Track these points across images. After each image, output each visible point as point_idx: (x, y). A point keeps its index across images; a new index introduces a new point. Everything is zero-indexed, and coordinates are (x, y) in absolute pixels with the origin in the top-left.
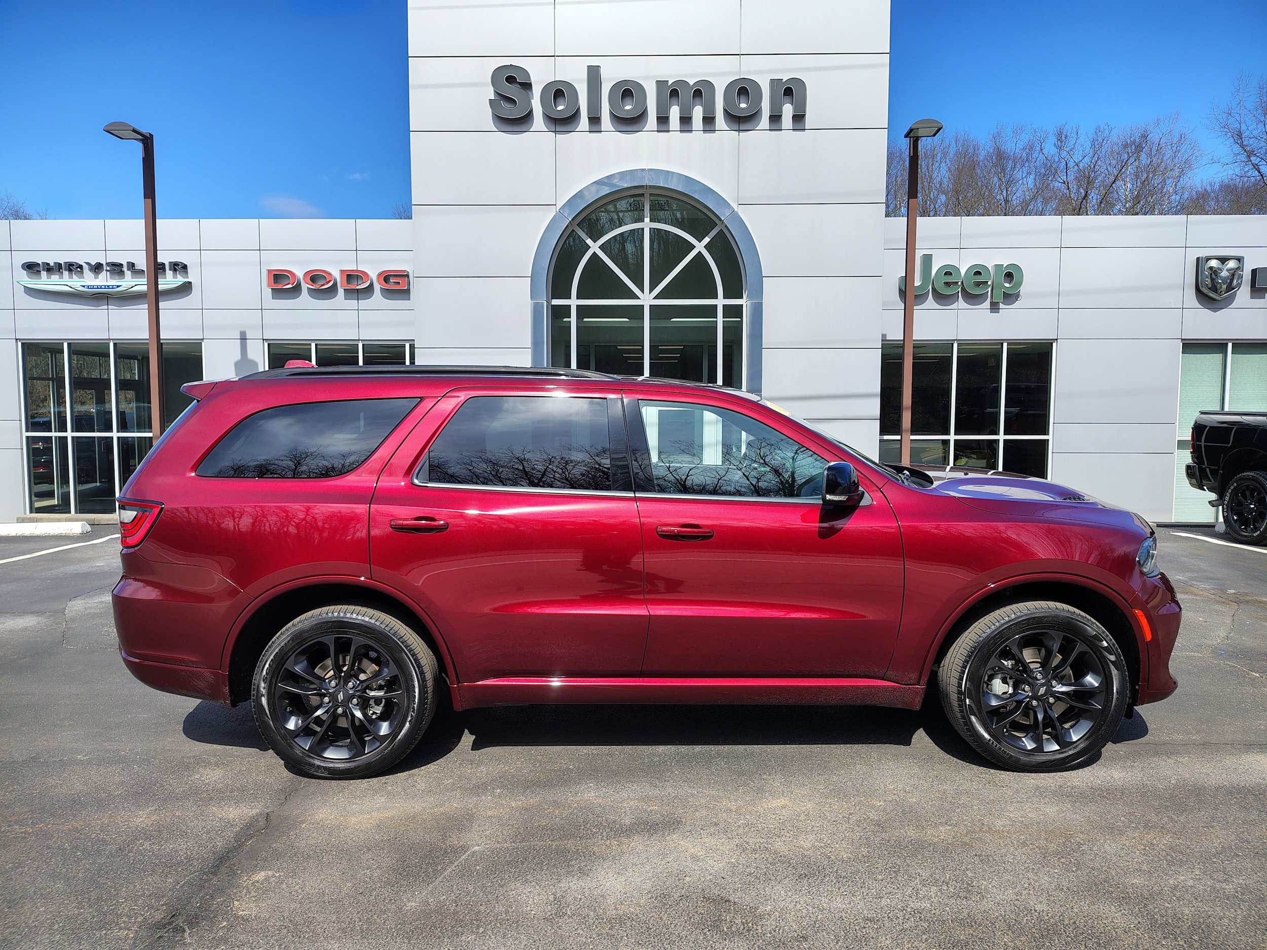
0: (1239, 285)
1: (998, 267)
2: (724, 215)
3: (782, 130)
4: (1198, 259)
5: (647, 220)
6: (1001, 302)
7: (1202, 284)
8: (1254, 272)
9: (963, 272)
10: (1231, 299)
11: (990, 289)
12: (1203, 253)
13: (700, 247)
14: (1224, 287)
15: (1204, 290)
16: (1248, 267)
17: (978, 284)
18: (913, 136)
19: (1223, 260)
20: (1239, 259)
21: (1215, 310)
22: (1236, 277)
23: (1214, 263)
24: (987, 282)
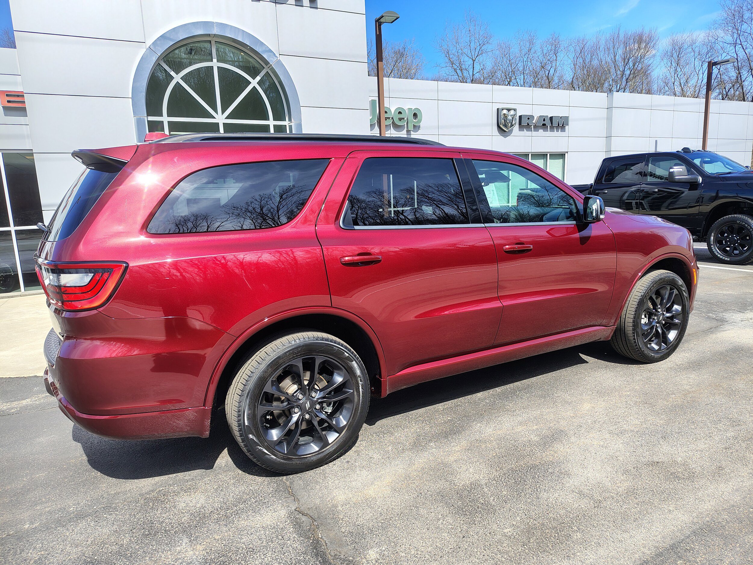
0: (515, 124)
1: (410, 109)
2: (272, 61)
3: (303, 6)
4: (498, 109)
5: (215, 60)
6: (412, 130)
7: (500, 123)
8: (520, 117)
9: (393, 111)
10: (511, 131)
11: (406, 123)
12: (501, 106)
13: (254, 83)
14: (510, 124)
15: (501, 126)
16: (519, 114)
17: (400, 119)
18: (379, 23)
19: (509, 110)
20: (515, 110)
21: (505, 136)
22: (514, 119)
23: (505, 112)
24: (404, 118)
